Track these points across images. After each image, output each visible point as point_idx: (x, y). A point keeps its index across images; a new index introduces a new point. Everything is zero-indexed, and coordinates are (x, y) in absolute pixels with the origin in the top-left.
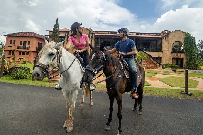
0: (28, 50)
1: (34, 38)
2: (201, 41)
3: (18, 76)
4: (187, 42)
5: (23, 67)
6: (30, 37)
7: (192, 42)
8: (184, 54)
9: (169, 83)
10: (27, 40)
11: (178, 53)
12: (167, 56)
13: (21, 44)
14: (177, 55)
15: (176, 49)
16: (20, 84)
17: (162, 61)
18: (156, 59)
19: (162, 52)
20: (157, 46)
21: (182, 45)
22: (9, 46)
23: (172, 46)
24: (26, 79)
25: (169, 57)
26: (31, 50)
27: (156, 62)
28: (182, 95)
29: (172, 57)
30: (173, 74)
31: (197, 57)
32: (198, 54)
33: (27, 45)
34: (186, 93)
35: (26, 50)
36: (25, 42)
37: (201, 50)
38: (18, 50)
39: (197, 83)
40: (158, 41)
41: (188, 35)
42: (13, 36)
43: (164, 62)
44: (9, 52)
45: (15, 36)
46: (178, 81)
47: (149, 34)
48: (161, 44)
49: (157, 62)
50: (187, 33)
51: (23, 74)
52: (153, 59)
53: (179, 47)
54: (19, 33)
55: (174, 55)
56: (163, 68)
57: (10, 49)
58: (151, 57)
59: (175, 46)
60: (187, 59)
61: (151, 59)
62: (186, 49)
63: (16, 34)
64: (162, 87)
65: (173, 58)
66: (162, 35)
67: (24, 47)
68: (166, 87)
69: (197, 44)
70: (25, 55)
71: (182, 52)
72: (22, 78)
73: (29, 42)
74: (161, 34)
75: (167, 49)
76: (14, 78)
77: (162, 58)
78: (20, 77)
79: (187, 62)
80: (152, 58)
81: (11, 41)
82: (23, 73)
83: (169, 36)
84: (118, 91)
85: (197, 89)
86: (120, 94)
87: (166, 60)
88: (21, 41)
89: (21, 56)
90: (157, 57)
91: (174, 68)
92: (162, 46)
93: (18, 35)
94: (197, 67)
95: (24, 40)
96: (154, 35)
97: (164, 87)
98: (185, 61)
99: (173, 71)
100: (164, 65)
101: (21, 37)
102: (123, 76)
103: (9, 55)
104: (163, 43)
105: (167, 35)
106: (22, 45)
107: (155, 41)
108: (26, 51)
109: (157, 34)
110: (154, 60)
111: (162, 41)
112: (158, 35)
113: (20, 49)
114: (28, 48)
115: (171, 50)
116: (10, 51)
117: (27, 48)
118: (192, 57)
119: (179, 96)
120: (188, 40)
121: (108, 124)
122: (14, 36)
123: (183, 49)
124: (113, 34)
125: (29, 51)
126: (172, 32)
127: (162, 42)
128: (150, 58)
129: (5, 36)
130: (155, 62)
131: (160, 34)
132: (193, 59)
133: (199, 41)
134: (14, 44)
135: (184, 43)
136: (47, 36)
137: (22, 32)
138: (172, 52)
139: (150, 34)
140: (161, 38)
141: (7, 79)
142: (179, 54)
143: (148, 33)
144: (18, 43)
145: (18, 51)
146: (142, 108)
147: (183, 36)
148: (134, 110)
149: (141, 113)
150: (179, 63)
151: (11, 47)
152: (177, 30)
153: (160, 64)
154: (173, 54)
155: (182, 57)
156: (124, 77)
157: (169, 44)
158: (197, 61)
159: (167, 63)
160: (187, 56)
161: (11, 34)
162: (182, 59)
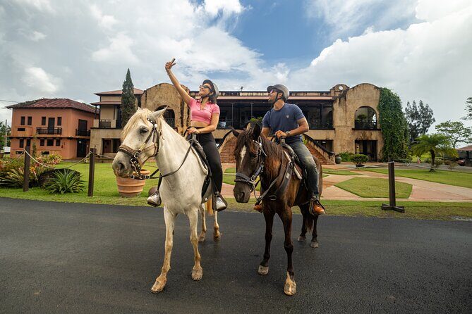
0: (58, 136)
1: (71, 111)
2: (411, 104)
3: (61, 188)
4: (384, 106)
5: (67, 170)
6: (62, 108)
7: (395, 107)
8: (377, 132)
9: (355, 190)
10: (55, 115)
11: (366, 130)
12: (344, 137)
13: (43, 123)
14: (364, 135)
15: (362, 123)
16: (68, 203)
17: (334, 148)
18: (322, 144)
19: (334, 129)
20: (323, 118)
21: (374, 113)
22: (19, 130)
23: (353, 116)
24: (75, 192)
25: (347, 138)
26: (65, 135)
27: (323, 149)
28: (384, 212)
29: (354, 139)
30: (358, 172)
31: (406, 137)
32: (406, 131)
33: (56, 126)
34: (392, 207)
35: (54, 136)
36: (52, 120)
37: (412, 124)
38: (38, 136)
39: (409, 189)
40: (324, 107)
41: (387, 93)
42: (26, 108)
43: (338, 149)
44: (19, 141)
45: (30, 108)
46: (372, 185)
47: (306, 92)
48: (331, 114)
49: (324, 151)
50: (385, 89)
51: (69, 183)
52: (315, 144)
53: (367, 119)
54: (37, 101)
55: (359, 135)
56: (337, 162)
57: (21, 134)
58: (312, 140)
59: (360, 117)
60: (385, 143)
61: (312, 144)
62: (382, 122)
63: (33, 102)
64: (342, 199)
65: (357, 142)
66: (332, 94)
67: (51, 130)
68: (352, 199)
69: (403, 110)
70: (52, 145)
71: (375, 128)
72: (68, 191)
73: (60, 119)
74: (330, 92)
75: (343, 124)
76: (53, 191)
77: (334, 142)
78: (63, 189)
79: (384, 149)
80: (315, 142)
81: (23, 118)
82: (67, 181)
83: (348, 97)
84: (286, 203)
85: (411, 199)
86: (288, 209)
87: (341, 145)
88: (44, 118)
89: (46, 148)
90: (324, 141)
91: (359, 161)
92: (334, 118)
93: (35, 105)
94: (406, 157)
95: (48, 115)
96: (317, 94)
97: (348, 199)
98: (380, 147)
99: (357, 166)
100: (338, 155)
101: (43, 110)
102: (292, 175)
103: (20, 147)
104: (334, 112)
105: (342, 94)
106: (47, 126)
107: (317, 107)
108: (55, 138)
109: (322, 93)
110: (318, 146)
111: (332, 107)
112: (324, 94)
113: (44, 134)
114: (60, 132)
115: (351, 124)
116: (21, 140)
117: (56, 131)
118: (394, 137)
119: (378, 213)
120: (386, 102)
121: (263, 264)
122: (28, 108)
123: (376, 123)
124: (231, 95)
125: (61, 138)
126: (353, 88)
127: (333, 109)
128: (310, 142)
129: (9, 108)
130: (321, 151)
131: (327, 93)
132: (397, 141)
133: (408, 103)
134: (30, 123)
135: (379, 110)
136: (96, 105)
137: (45, 100)
138: (353, 129)
139: (308, 94)
140: (332, 102)
141: (39, 194)
142: (368, 133)
143: (304, 92)
144: (37, 123)
145: (39, 138)
146: (317, 236)
147: (377, 95)
148: (300, 239)
149: (316, 245)
150: (369, 150)
151: (23, 130)
152: (363, 84)
153: (330, 154)
154: (356, 132)
155: (374, 138)
156: (294, 176)
157: (348, 113)
158: (405, 146)
159: (344, 151)
160: (384, 136)
161: (21, 104)
162: (375, 142)
